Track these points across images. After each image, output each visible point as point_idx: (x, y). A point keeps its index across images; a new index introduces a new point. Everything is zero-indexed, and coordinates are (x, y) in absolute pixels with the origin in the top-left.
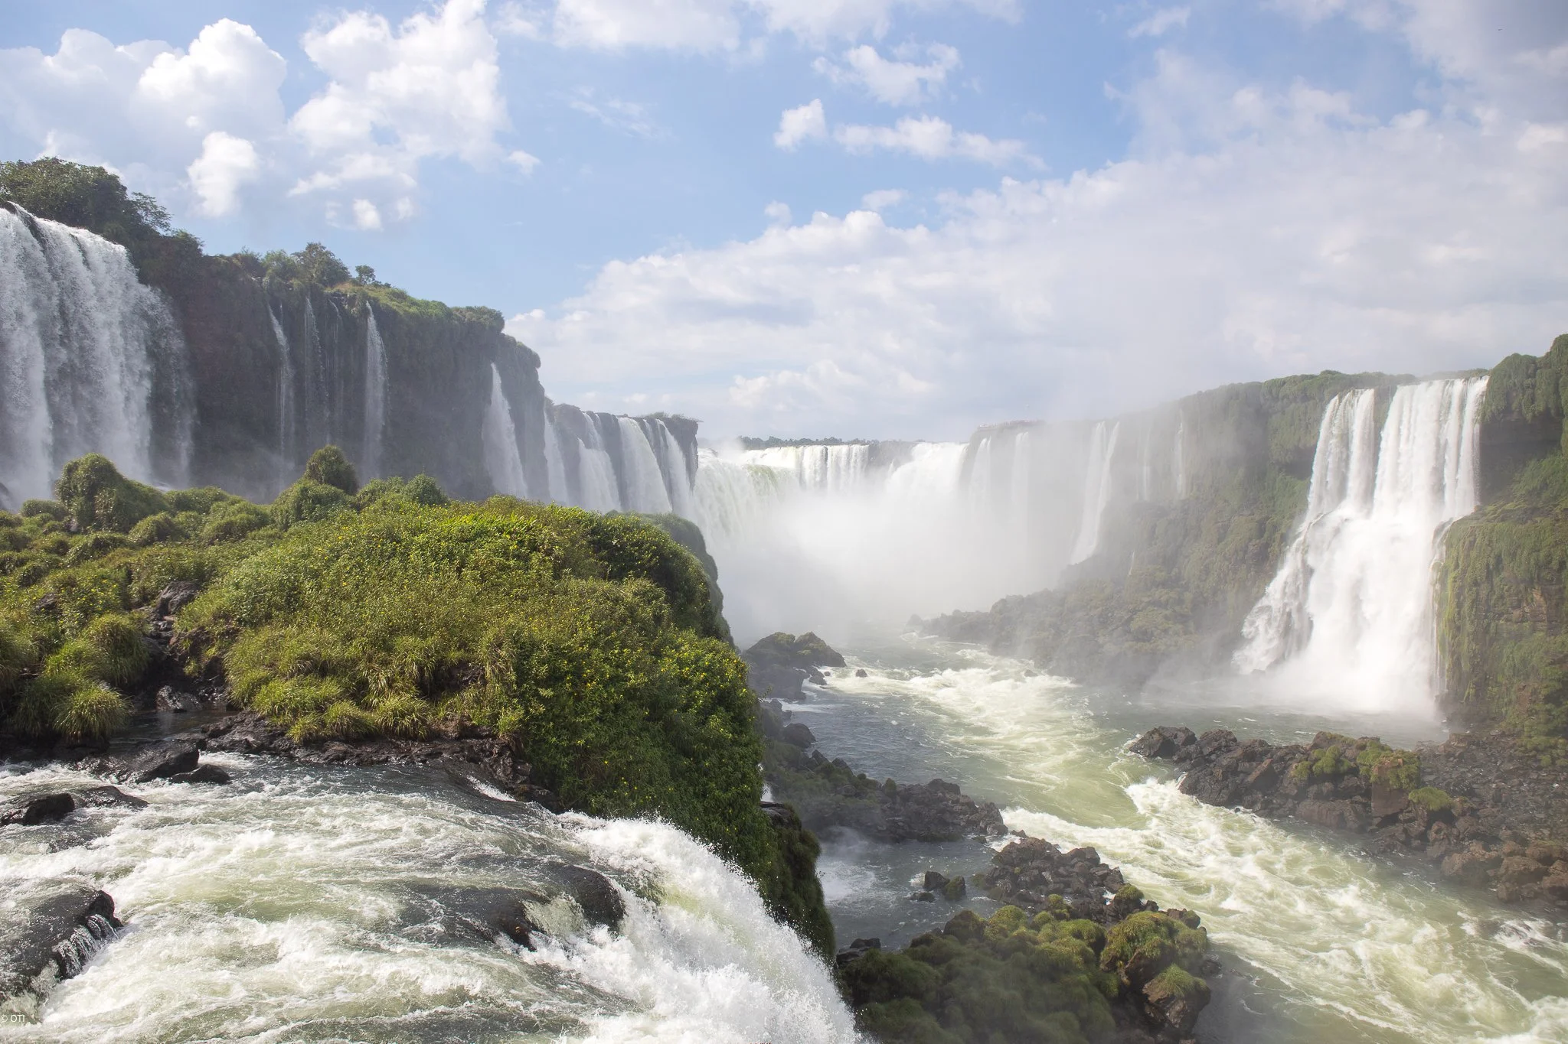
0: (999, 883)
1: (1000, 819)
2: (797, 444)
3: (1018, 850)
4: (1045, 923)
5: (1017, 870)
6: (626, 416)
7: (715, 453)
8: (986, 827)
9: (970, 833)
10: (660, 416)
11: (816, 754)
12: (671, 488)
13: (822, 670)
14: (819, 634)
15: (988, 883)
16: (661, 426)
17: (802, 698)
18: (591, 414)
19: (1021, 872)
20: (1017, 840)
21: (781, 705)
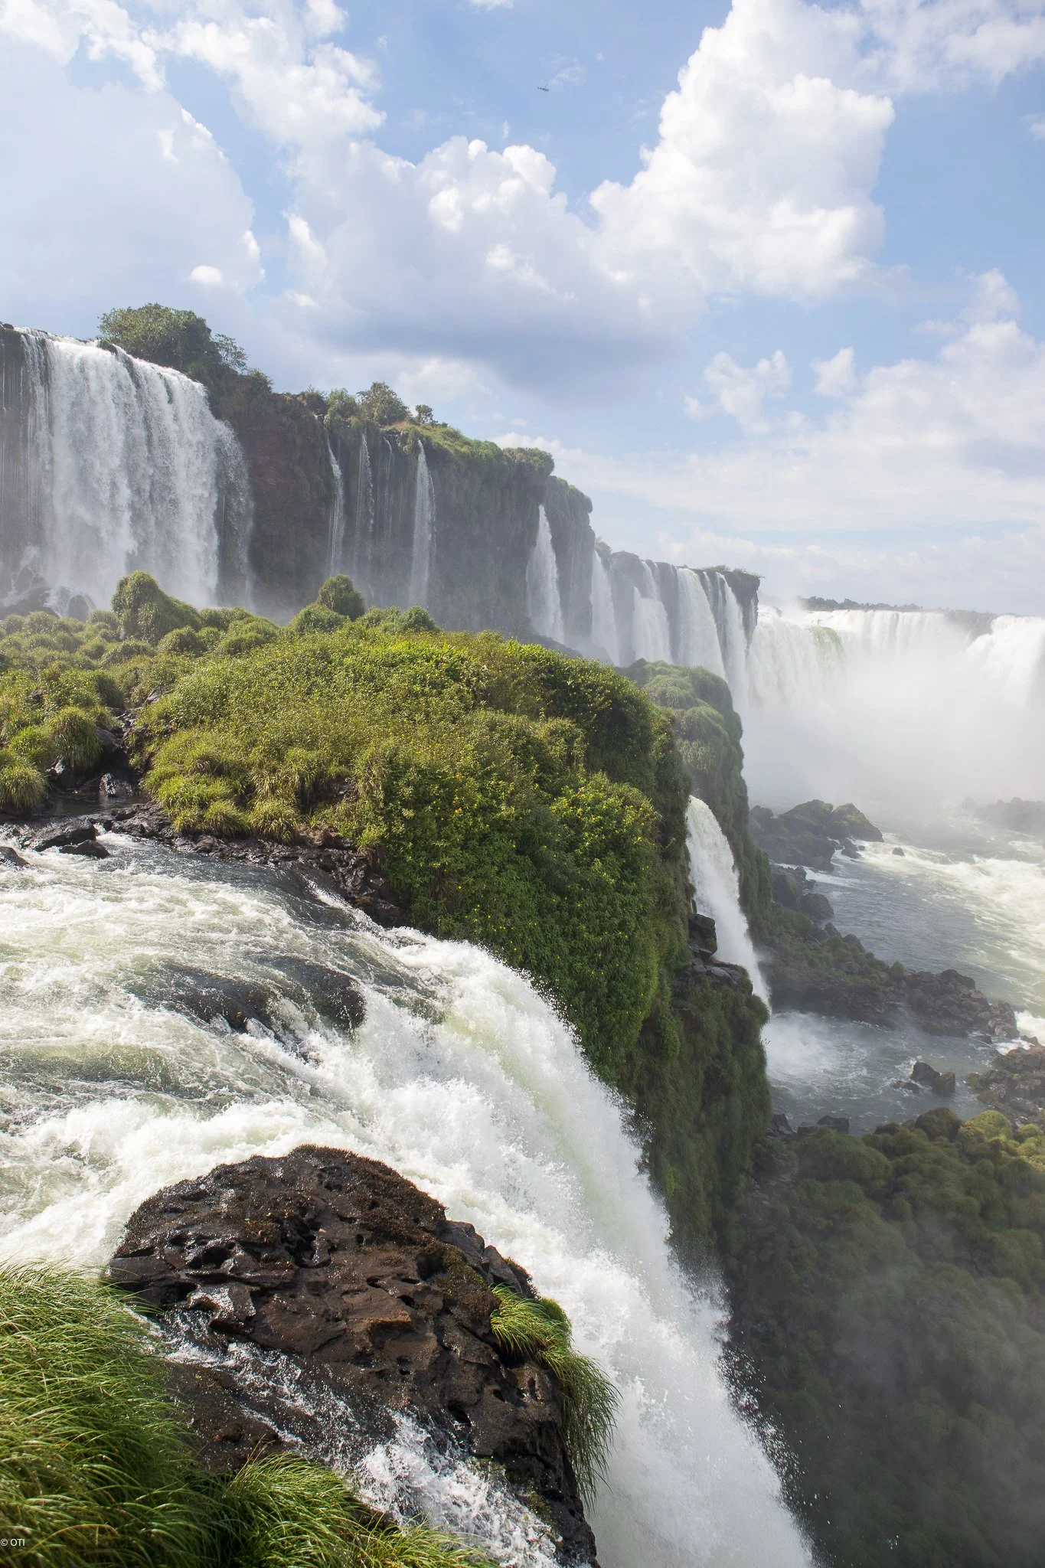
0: (993, 1087)
1: (1012, 1021)
2: (867, 607)
3: (1023, 1056)
4: (1031, 1135)
5: (1016, 1076)
6: (685, 567)
7: (779, 612)
8: (994, 1027)
9: (976, 1030)
10: (721, 569)
11: (829, 928)
12: (725, 643)
13: (858, 843)
14: (859, 806)
15: (981, 1084)
16: (721, 579)
17: (829, 869)
18: (650, 563)
19: (1023, 1079)
20: (1026, 1046)
21: (804, 874)
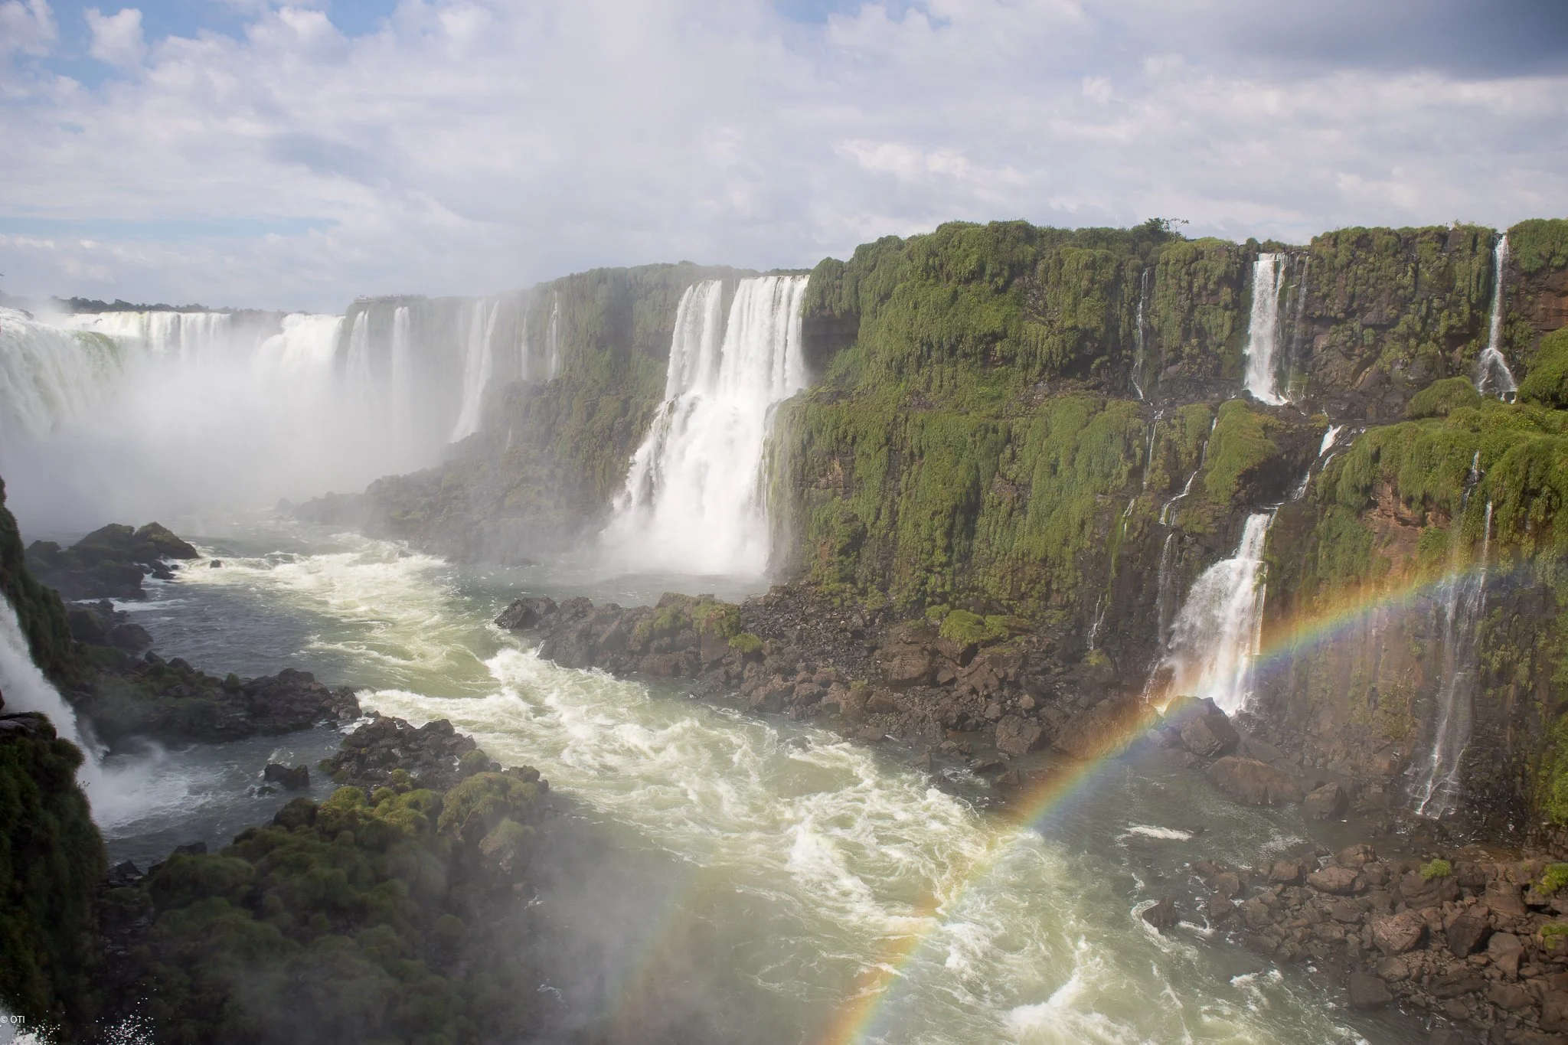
0: (344, 766)
1: (355, 702)
3: (368, 731)
4: (383, 798)
5: (363, 751)
8: (338, 712)
9: (322, 719)
11: (150, 657)
13: (170, 563)
14: (164, 524)
15: (332, 768)
17: (141, 596)
19: (371, 751)
20: (370, 720)
21: (112, 605)
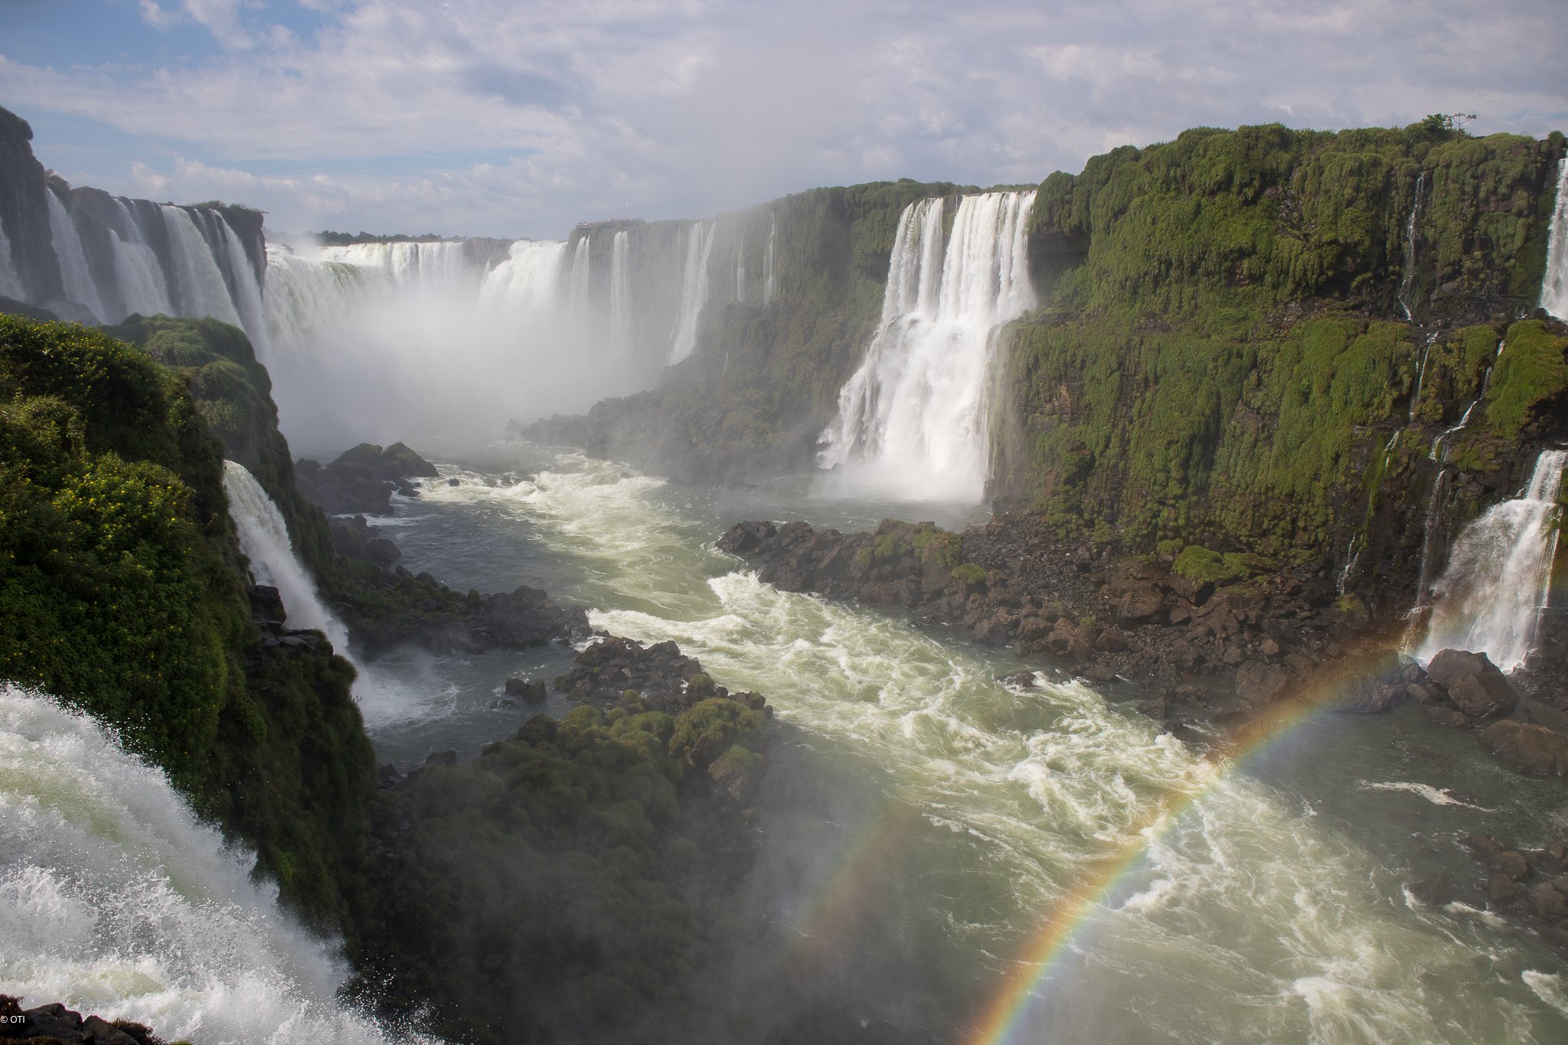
0: (578, 684)
1: (585, 620)
2: (384, 240)
3: (599, 650)
4: (617, 718)
5: (596, 669)
6: (171, 204)
7: (290, 250)
8: (570, 630)
9: (555, 637)
10: (216, 205)
11: (400, 570)
13: (413, 481)
14: (407, 444)
15: (566, 685)
16: (217, 217)
17: (389, 512)
18: (124, 200)
19: (602, 671)
20: (600, 640)
21: (365, 520)
